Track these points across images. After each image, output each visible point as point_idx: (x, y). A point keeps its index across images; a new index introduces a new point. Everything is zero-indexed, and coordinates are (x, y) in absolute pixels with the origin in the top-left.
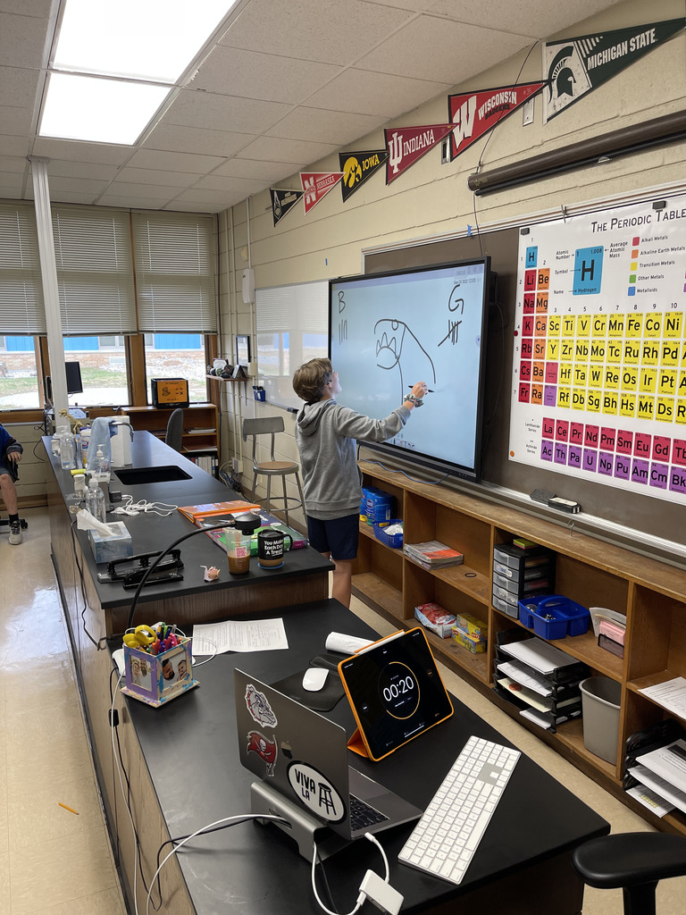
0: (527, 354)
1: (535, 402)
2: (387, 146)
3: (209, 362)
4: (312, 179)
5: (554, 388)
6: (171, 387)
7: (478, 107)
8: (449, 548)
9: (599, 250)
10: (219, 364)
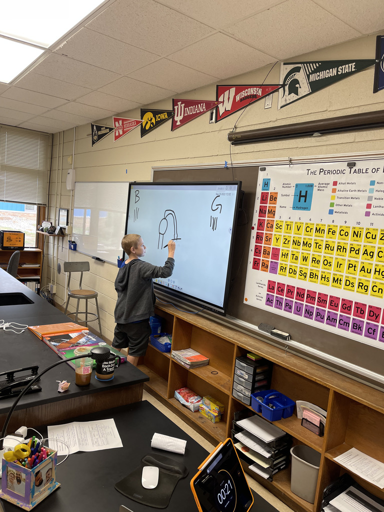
0: (260, 241)
1: (263, 270)
2: (174, 109)
3: (39, 223)
4: (121, 122)
5: (277, 263)
6: (13, 237)
7: (236, 94)
8: (199, 354)
9: (311, 186)
10: (46, 225)
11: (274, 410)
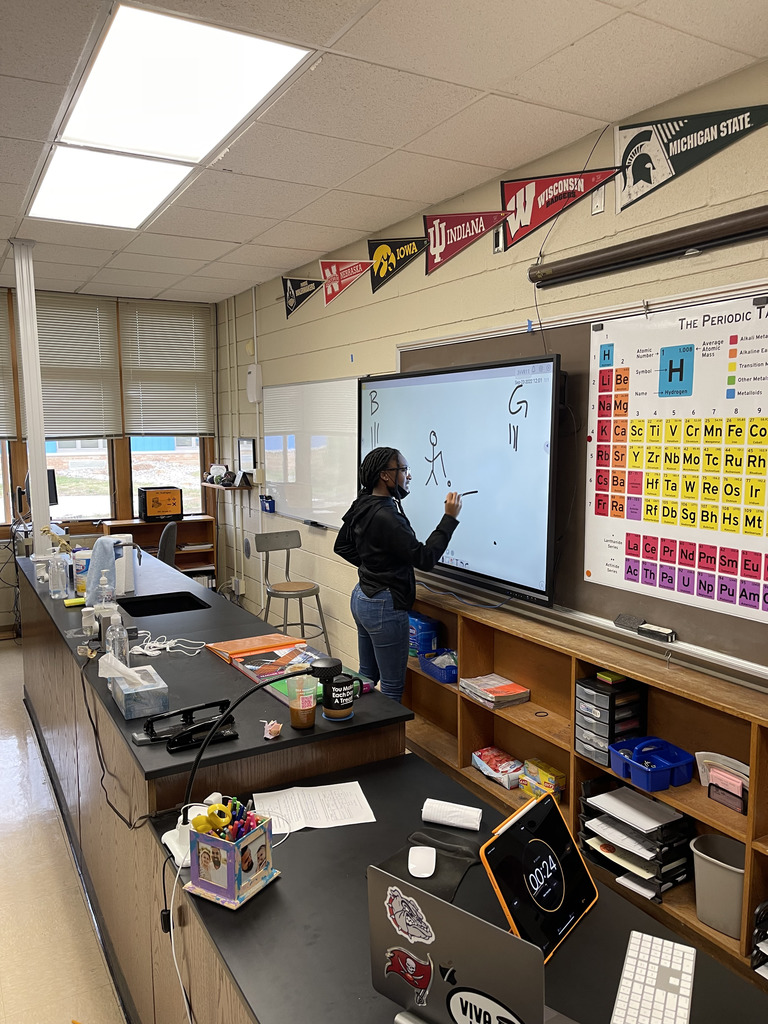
0: (604, 462)
1: (615, 516)
2: (427, 234)
3: (205, 468)
4: (334, 268)
5: (639, 500)
6: (162, 498)
7: (538, 194)
8: (512, 683)
9: (690, 349)
10: (217, 471)
11: (653, 771)
